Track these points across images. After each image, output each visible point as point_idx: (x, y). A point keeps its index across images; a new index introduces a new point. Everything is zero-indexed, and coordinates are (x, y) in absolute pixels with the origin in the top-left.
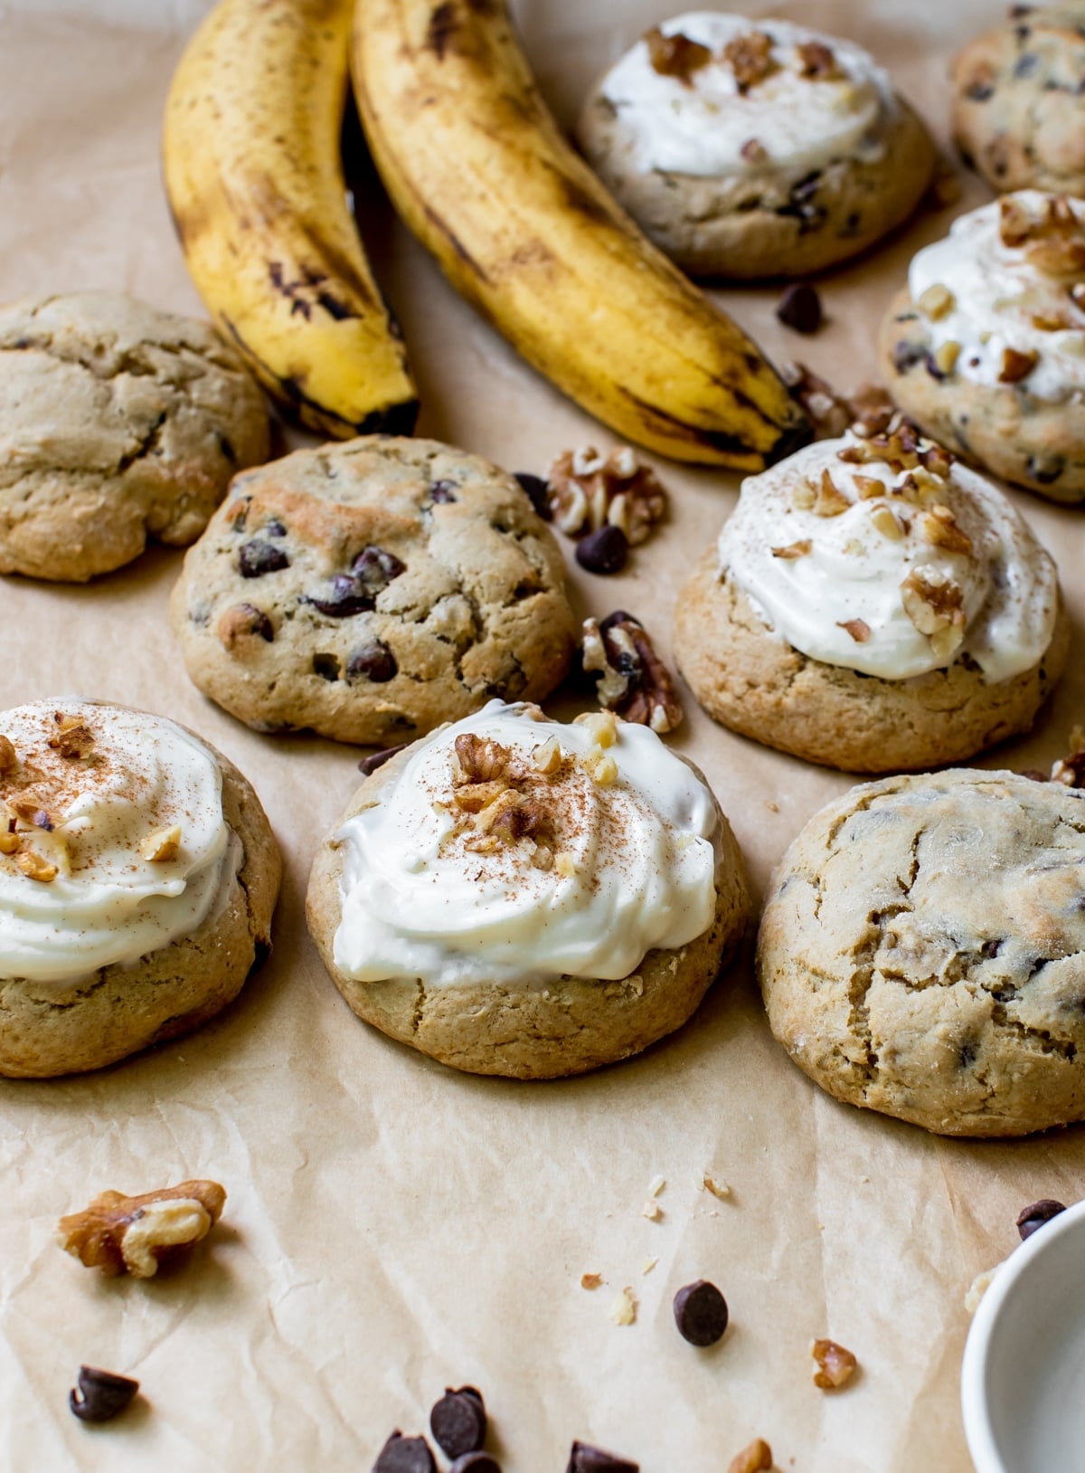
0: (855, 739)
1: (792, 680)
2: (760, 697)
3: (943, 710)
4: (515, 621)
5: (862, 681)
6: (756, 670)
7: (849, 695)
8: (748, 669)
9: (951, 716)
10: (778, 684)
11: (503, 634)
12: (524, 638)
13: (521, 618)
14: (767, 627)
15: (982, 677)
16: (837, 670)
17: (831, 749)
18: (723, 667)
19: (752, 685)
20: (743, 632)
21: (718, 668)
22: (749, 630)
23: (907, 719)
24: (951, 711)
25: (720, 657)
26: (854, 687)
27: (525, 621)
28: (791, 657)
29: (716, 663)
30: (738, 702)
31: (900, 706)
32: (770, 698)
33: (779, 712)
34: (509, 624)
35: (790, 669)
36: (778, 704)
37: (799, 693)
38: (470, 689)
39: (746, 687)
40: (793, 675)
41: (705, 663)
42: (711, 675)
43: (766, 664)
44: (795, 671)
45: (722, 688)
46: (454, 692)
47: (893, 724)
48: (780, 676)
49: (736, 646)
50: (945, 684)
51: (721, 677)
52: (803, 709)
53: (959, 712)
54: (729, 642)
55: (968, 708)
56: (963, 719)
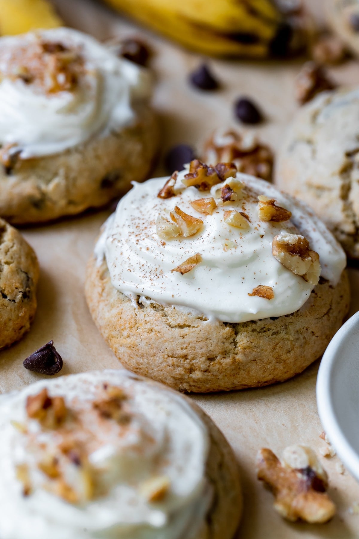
0: (288, 359)
1: (235, 343)
2: (220, 364)
3: (325, 314)
4: (11, 250)
5: (276, 321)
6: (209, 349)
7: (273, 334)
8: (204, 350)
9: (329, 316)
10: (228, 350)
11: (10, 260)
12: (20, 257)
13: (12, 247)
14: (201, 319)
15: (330, 284)
16: (259, 323)
17: (276, 372)
18: (185, 357)
19: (211, 359)
20: (186, 330)
21: (182, 361)
22: (189, 326)
23: (309, 331)
24: (327, 313)
25: (180, 352)
26: (274, 328)
27: (15, 248)
28: (228, 329)
29: (178, 357)
30: (206, 374)
31: (304, 325)
32: (228, 360)
33: (237, 366)
34: (9, 253)
35: (230, 337)
36: (234, 361)
37: (244, 349)
38: (14, 301)
39: (208, 362)
40: (234, 339)
41: (170, 361)
42: (178, 366)
43: (214, 341)
44: (235, 336)
45: (191, 370)
46: (7, 307)
47: (304, 338)
48: (227, 344)
49: (187, 340)
50: (318, 298)
51: (186, 364)
52: (251, 357)
53: (331, 311)
54: (181, 340)
55: (334, 306)
56: (335, 314)
